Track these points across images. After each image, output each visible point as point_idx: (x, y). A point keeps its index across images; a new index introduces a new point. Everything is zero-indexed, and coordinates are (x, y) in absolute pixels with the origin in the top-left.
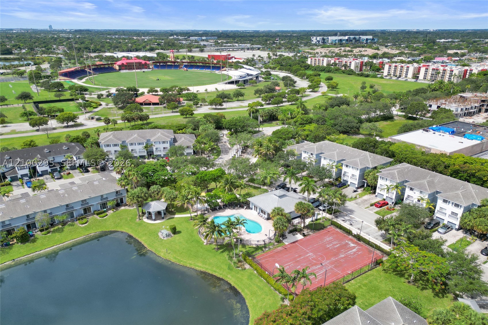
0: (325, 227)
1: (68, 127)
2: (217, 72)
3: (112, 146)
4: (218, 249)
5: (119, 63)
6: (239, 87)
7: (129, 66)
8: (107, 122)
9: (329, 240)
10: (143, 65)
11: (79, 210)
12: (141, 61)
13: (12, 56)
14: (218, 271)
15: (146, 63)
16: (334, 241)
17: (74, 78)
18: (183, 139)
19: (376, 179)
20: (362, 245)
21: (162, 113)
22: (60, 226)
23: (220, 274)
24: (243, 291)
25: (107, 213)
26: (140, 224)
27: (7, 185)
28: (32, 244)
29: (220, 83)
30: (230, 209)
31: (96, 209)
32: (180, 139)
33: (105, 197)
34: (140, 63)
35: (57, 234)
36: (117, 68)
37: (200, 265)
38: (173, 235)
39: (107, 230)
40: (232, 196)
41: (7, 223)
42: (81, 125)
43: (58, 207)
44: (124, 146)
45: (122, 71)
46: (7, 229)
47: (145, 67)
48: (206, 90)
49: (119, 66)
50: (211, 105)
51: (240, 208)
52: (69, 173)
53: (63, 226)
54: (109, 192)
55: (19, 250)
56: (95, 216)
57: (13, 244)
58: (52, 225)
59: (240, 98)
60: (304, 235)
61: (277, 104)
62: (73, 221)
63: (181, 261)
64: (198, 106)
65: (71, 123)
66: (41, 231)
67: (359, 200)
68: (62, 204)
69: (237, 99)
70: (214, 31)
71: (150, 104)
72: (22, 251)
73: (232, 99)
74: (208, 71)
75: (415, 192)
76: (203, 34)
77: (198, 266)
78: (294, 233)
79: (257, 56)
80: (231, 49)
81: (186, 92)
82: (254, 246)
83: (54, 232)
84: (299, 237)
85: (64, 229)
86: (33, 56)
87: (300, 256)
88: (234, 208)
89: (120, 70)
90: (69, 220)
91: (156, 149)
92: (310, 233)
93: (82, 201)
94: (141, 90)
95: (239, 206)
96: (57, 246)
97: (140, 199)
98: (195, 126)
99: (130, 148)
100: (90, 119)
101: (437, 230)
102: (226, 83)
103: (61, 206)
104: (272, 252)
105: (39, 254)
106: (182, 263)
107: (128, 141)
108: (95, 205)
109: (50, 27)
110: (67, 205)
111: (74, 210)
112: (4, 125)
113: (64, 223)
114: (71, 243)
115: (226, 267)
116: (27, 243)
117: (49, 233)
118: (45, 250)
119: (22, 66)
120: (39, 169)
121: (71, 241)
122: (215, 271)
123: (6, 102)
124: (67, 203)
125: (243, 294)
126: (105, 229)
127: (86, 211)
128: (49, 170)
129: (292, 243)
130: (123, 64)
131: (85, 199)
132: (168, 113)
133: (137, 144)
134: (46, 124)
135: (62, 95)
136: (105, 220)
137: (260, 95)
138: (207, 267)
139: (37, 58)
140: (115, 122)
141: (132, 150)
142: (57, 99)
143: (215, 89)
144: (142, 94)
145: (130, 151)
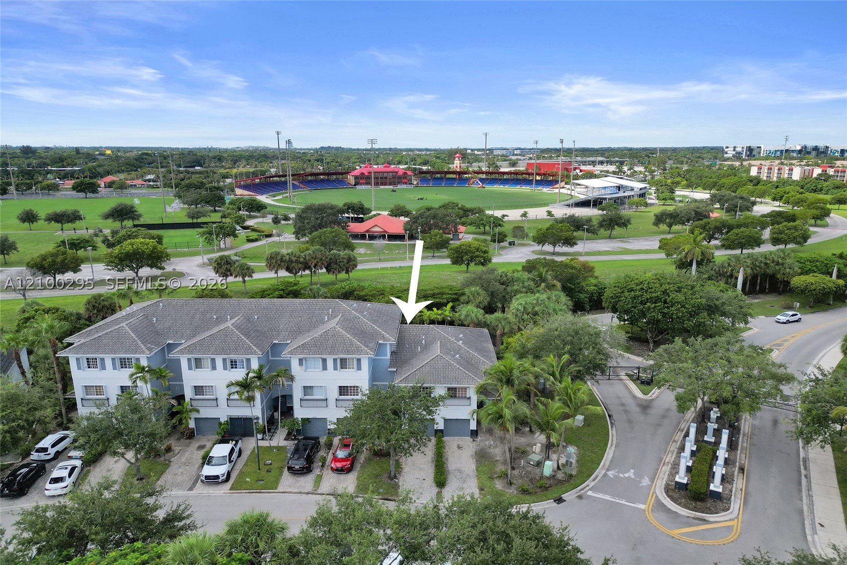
2: (546, 190)
3: (108, 364)
5: (357, 172)
8: (223, 270)
10: (400, 177)
12: (396, 169)
17: (262, 192)
18: (436, 350)
21: (404, 259)
32: (426, 348)
34: (395, 174)
36: (352, 181)
45: (358, 187)
47: (404, 181)
48: (524, 216)
49: (356, 178)
50: (539, 243)
59: (617, 230)
61: (742, 246)
64: (502, 244)
65: (144, 272)
71: (381, 238)
73: (595, 232)
89: (355, 185)
98: (492, 295)
100: (210, 264)
102: (569, 205)
107: (183, 347)
130: (362, 174)
133: (219, 363)
134: (76, 271)
137: (670, 226)
140: (246, 272)
141: (198, 390)
142: (190, 221)
143: (546, 214)
144: (372, 218)
145: (189, 394)
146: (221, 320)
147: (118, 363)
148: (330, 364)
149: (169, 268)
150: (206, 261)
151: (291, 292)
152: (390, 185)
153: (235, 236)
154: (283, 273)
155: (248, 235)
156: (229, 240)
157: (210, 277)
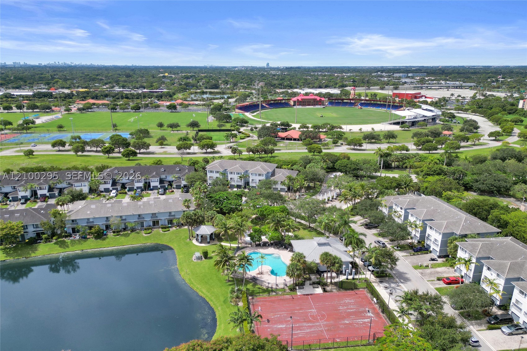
0: (357, 288)
1: (206, 153)
3: (214, 172)
4: (229, 281)
5: (295, 99)
6: (402, 129)
7: (303, 103)
8: (234, 152)
9: (348, 303)
10: (318, 101)
11: (148, 221)
12: (316, 97)
13: (216, 90)
14: (214, 300)
15: (320, 100)
16: (352, 305)
17: (247, 111)
18: (281, 174)
19: (456, 248)
20: (381, 318)
21: (295, 149)
22: (129, 232)
23: (214, 304)
24: (220, 325)
25: (170, 229)
26: (187, 244)
27: (123, 193)
28: (101, 241)
29: (384, 123)
30: (274, 247)
31: (163, 224)
32: (279, 173)
33: (173, 214)
34: (315, 100)
35: (123, 237)
36: (292, 103)
37: (204, 291)
38: (203, 258)
39: (161, 243)
40: (277, 235)
41: (91, 220)
42: (218, 152)
43: (131, 215)
44: (224, 174)
46: (90, 225)
47: (319, 103)
48: (360, 130)
49: (295, 102)
50: (349, 145)
51: (285, 249)
52: (173, 191)
53: (131, 232)
54: (177, 210)
55: (91, 243)
56: (160, 229)
57: (89, 238)
58: (125, 229)
59: (392, 140)
60: (325, 290)
62: (141, 230)
63: (193, 284)
64: (336, 145)
65: (209, 150)
66: (114, 232)
67: (428, 271)
68: (135, 214)
69: (387, 141)
70: (432, 67)
71: (290, 139)
72: (92, 244)
73: (380, 140)
74: (383, 110)
75: (492, 273)
76: (416, 70)
77: (202, 292)
78: (316, 286)
79: (456, 95)
80: (433, 87)
81: (339, 130)
82: (265, 287)
83: (122, 235)
84: (319, 290)
85: (131, 235)
86: (232, 90)
87: (301, 309)
88: (278, 248)
89: (294, 106)
90: (139, 228)
91: (252, 180)
92: (334, 290)
93: (153, 214)
94: (294, 125)
95: (284, 247)
96: (118, 247)
97: (189, 220)
99: (230, 176)
100: (228, 148)
101: (500, 328)
102: (391, 124)
103: (134, 215)
104: (277, 298)
105: (102, 250)
106: (191, 286)
107: (229, 170)
108: (163, 220)
109: (268, 64)
110: (139, 215)
111: (144, 221)
112: (162, 147)
113: (133, 230)
114: (128, 247)
115: (222, 299)
116: (99, 240)
117: (118, 235)
118: (107, 248)
119: (217, 99)
120: (152, 184)
121: (130, 246)
122: (212, 300)
123: (178, 128)
124: (139, 213)
125: (218, 327)
126: (159, 242)
127: (156, 223)
128: (159, 186)
129: (304, 295)
130: (298, 100)
131: (155, 212)
132: (302, 149)
133: (236, 173)
134: (190, 149)
135: (224, 126)
136: (165, 234)
138: (208, 294)
139: (234, 92)
140: (240, 153)
141: (231, 179)
142: (218, 128)
143: (371, 129)
144: (291, 130)
145: (229, 179)
146: (235, 165)
147: (210, 172)
148: (257, 175)
149: (216, 149)
150: (227, 147)
151: (253, 160)
152: (312, 105)
153: (236, 137)
154: (251, 153)
155: (241, 136)
156: (234, 139)
157: (229, 153)
